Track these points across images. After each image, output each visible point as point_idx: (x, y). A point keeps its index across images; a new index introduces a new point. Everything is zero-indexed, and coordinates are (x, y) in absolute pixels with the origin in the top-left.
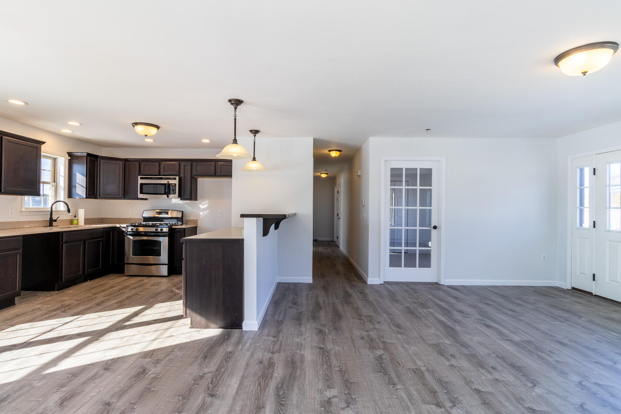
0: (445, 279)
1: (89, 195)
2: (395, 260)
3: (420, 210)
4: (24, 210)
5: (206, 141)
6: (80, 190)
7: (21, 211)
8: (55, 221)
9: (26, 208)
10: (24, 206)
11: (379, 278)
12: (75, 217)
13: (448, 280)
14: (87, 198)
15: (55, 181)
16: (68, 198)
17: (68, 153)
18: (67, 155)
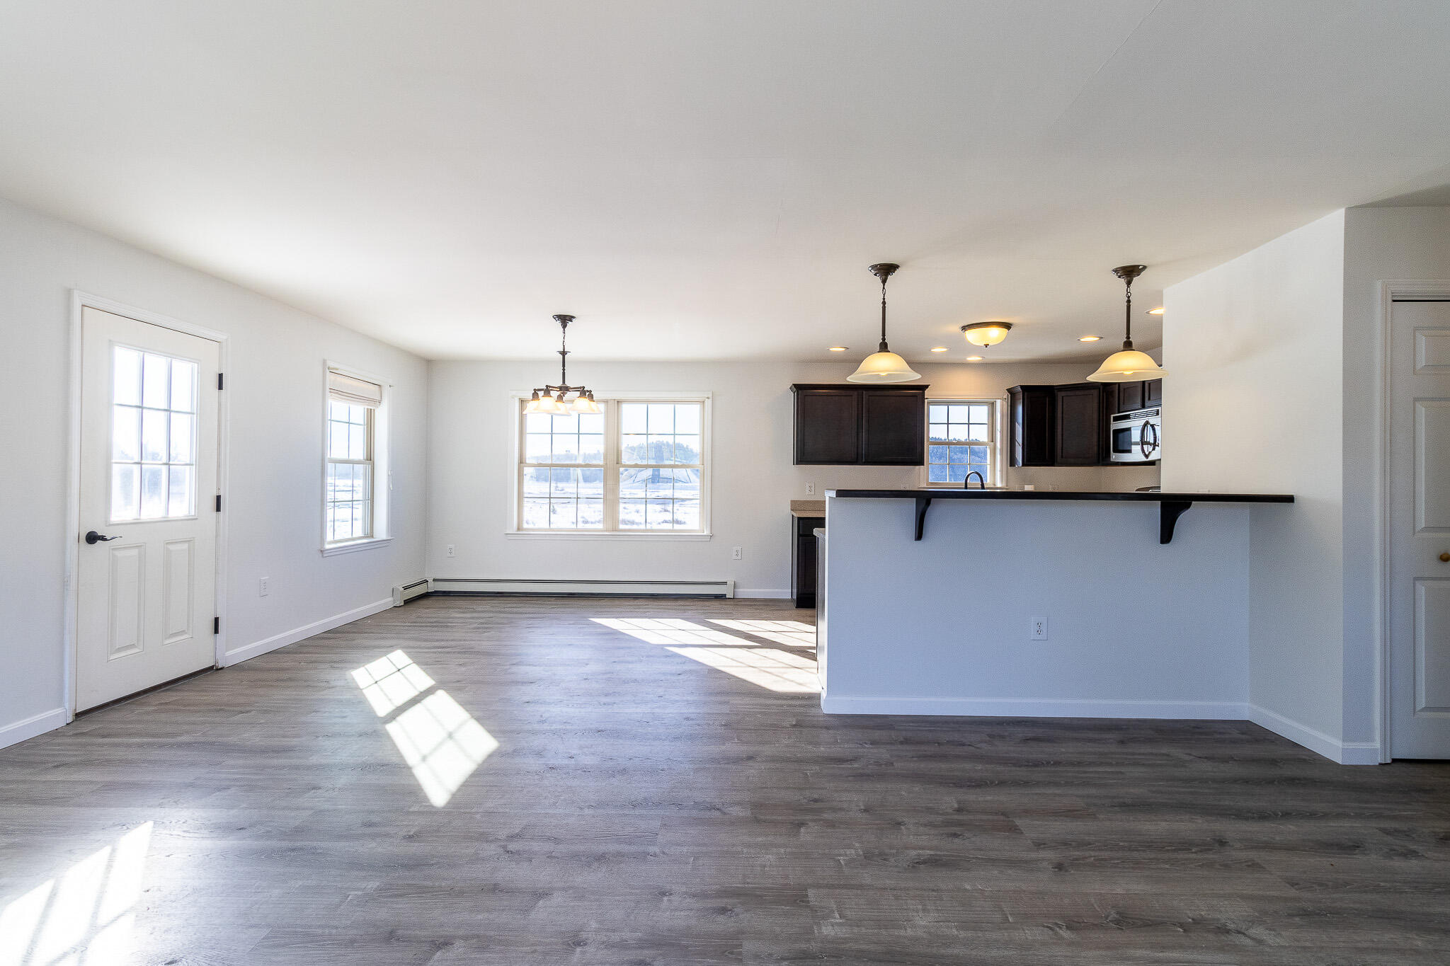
1: (1029, 460)
6: (1019, 454)
14: (1024, 465)
15: (993, 439)
16: (1011, 466)
17: (1008, 390)
18: (1006, 395)
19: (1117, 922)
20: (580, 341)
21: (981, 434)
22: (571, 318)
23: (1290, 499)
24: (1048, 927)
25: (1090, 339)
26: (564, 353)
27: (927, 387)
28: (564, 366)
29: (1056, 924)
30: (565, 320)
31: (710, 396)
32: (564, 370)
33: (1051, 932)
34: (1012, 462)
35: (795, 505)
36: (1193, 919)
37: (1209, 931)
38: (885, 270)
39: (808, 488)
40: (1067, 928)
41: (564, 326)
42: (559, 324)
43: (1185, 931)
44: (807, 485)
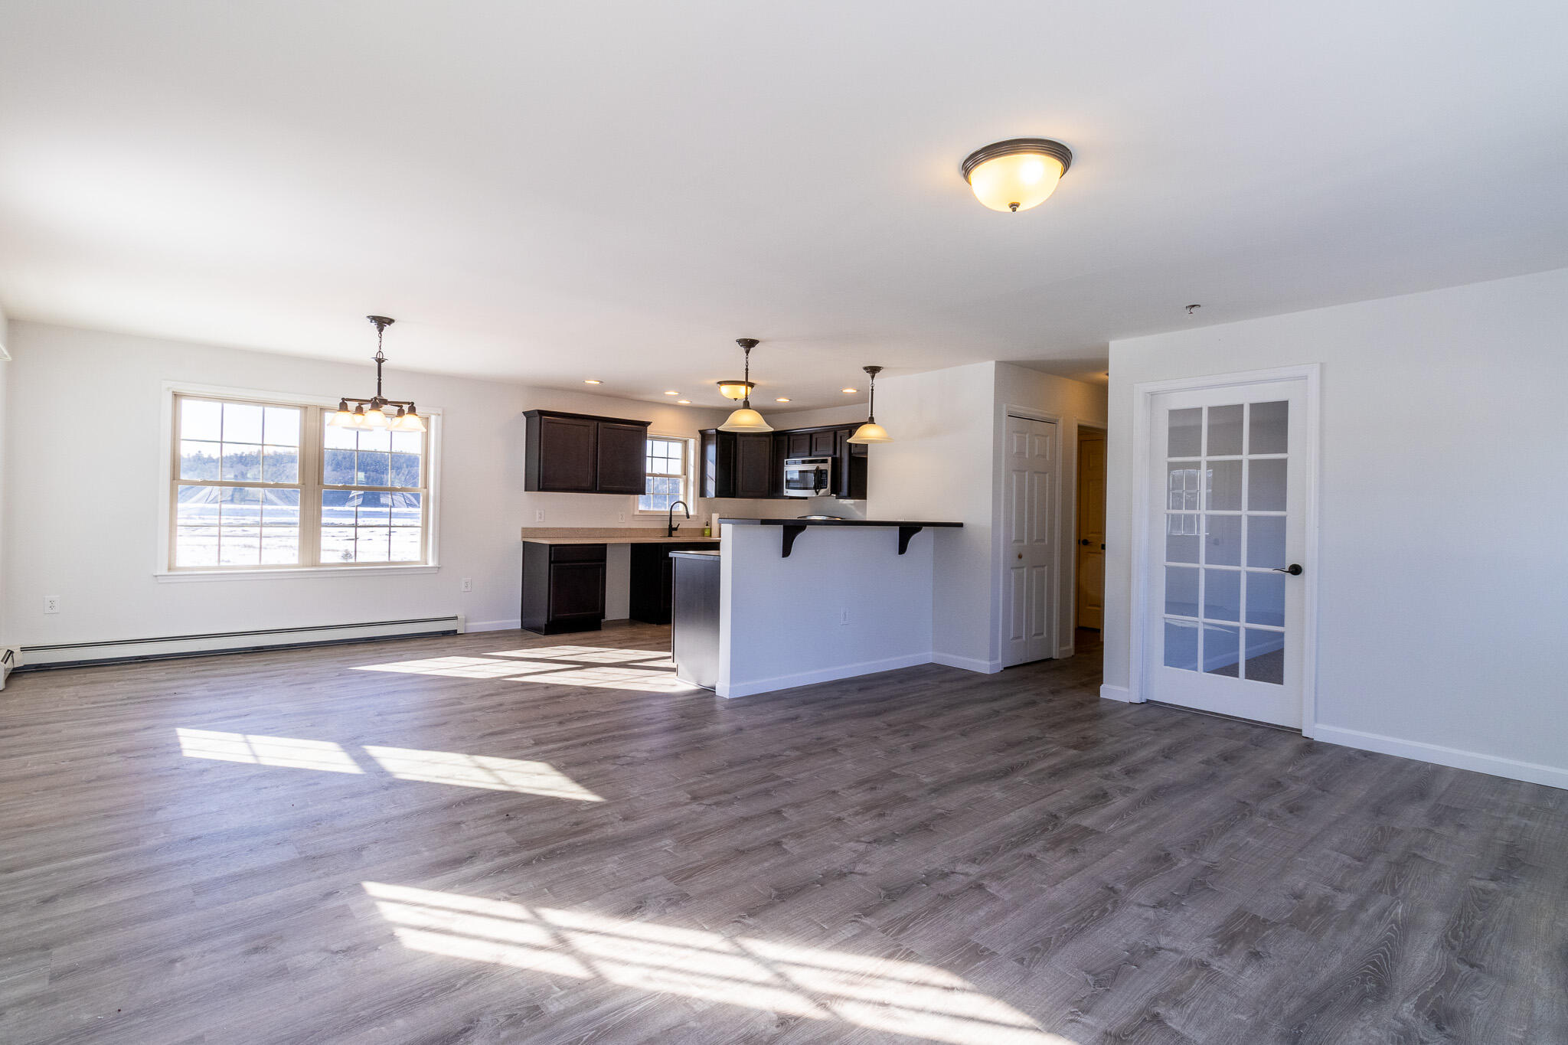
0: (1316, 721)
1: (719, 492)
2: (1179, 650)
3: (1250, 518)
4: (637, 513)
5: (850, 391)
6: (711, 487)
7: (634, 515)
8: (676, 529)
9: (640, 511)
10: (638, 507)
11: (1128, 687)
12: (707, 525)
13: (1326, 727)
14: (716, 496)
15: (685, 472)
16: (701, 496)
17: (700, 431)
18: (699, 436)
19: (779, 897)
20: (399, 347)
21: (676, 468)
22: (391, 321)
23: (960, 525)
24: (736, 921)
25: (783, 400)
26: (380, 361)
27: (649, 423)
28: (380, 375)
29: (740, 916)
30: (382, 322)
31: (440, 413)
32: (380, 380)
33: (739, 925)
34: (703, 493)
35: (526, 531)
36: (822, 875)
37: (834, 879)
38: (749, 344)
39: (537, 516)
40: (750, 915)
41: (381, 330)
42: (374, 325)
43: (822, 885)
44: (537, 512)
